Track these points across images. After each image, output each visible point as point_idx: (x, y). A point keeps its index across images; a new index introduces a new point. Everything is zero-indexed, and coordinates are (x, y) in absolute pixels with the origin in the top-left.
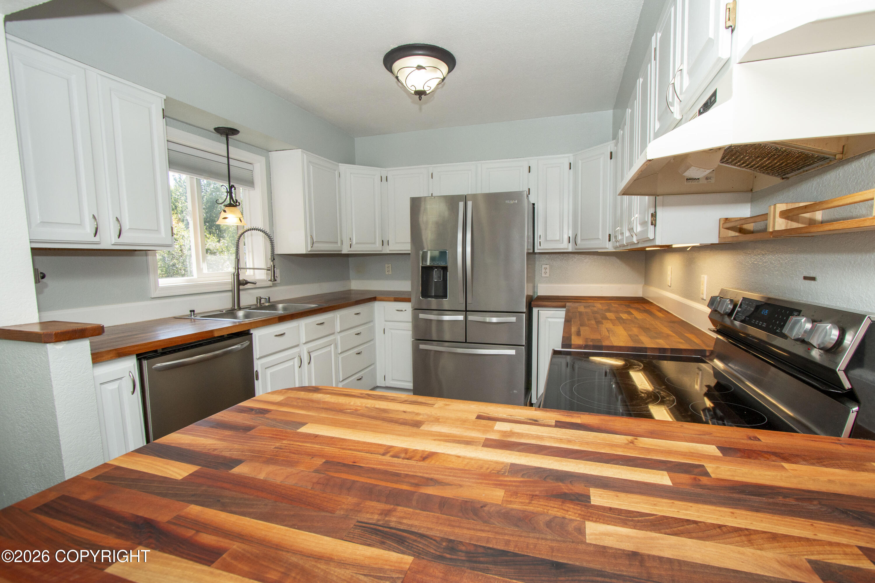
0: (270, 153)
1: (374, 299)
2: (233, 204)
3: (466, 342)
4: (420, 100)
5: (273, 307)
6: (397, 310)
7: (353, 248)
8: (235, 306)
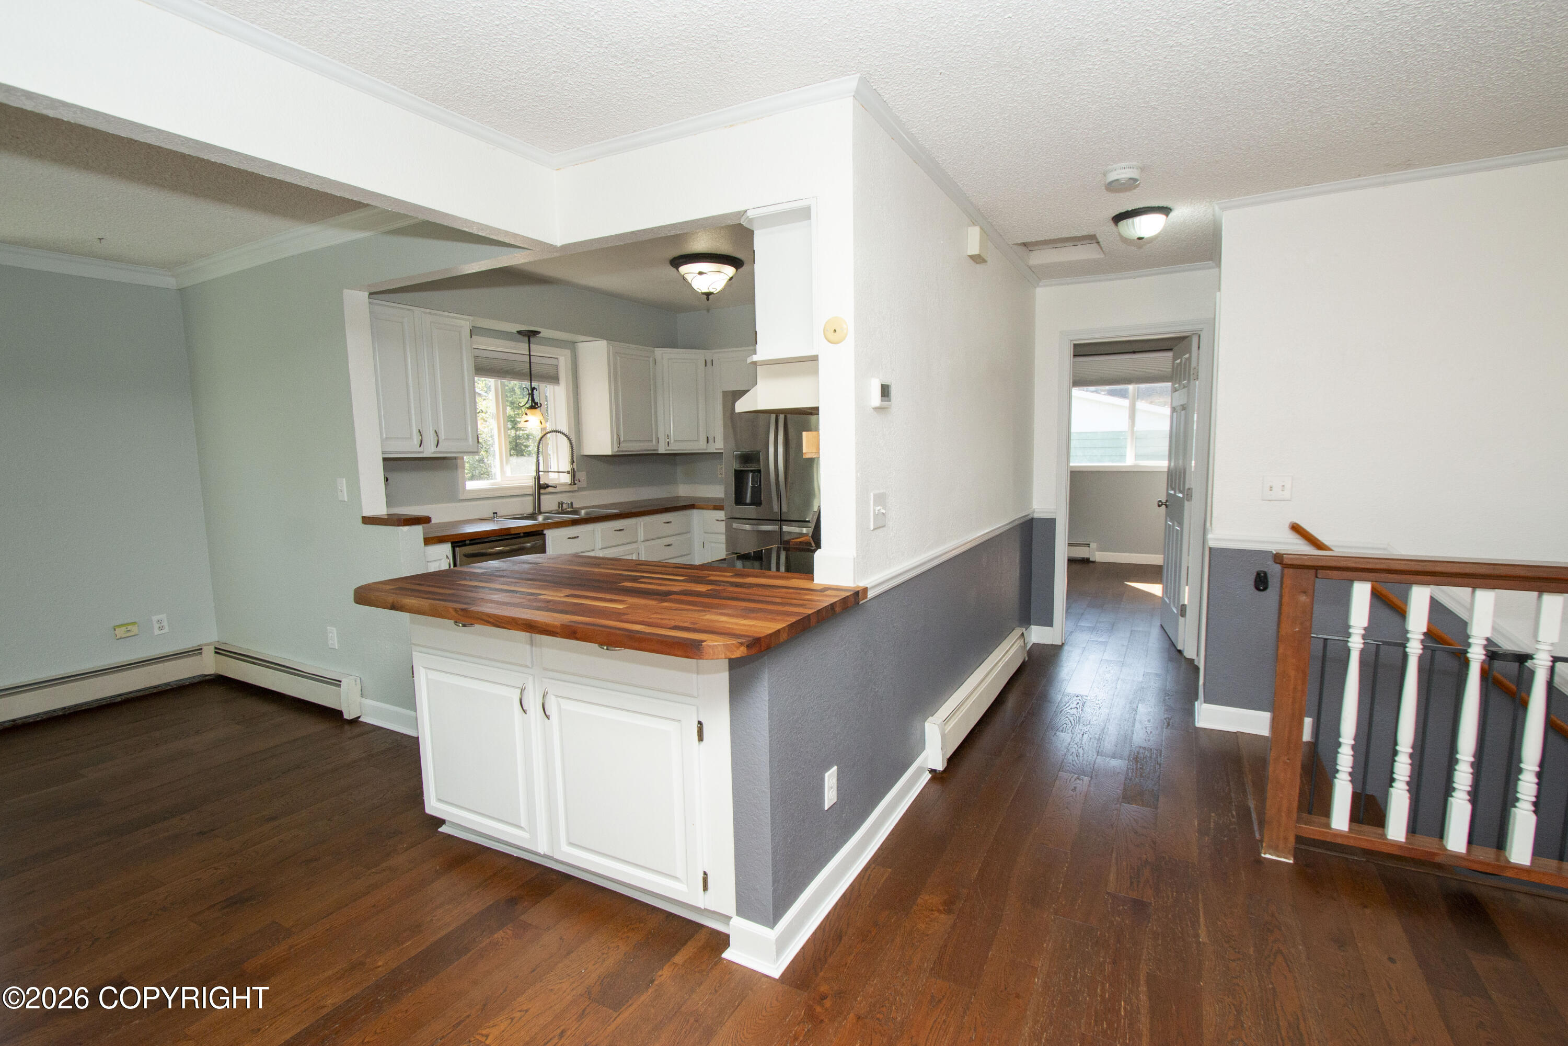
0: (576, 345)
1: (692, 507)
2: (534, 406)
5: (575, 512)
6: (717, 520)
7: (671, 447)
8: (536, 509)
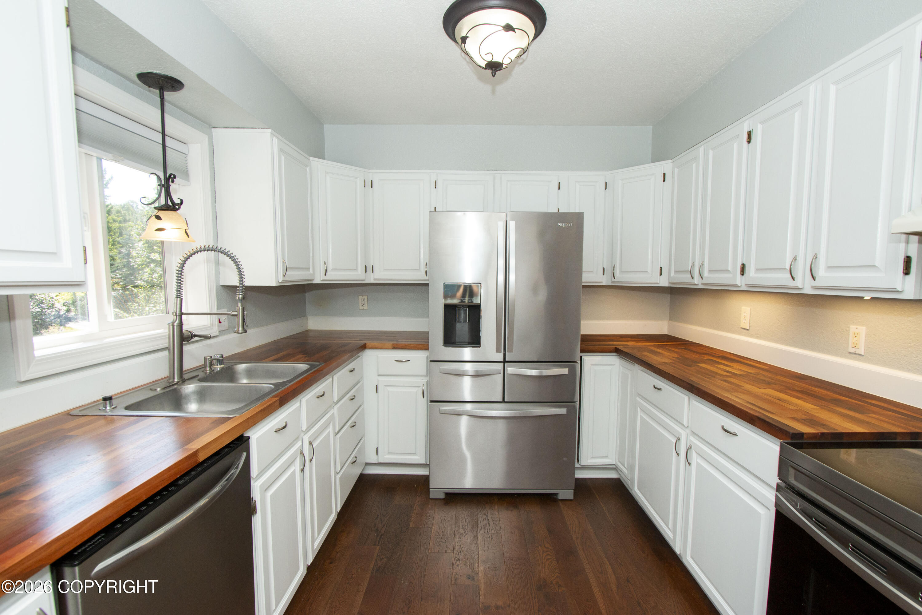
0: (213, 129)
1: (364, 347)
2: (171, 206)
3: (503, 401)
4: (494, 76)
5: (229, 370)
6: (397, 361)
7: (328, 277)
8: (174, 378)
